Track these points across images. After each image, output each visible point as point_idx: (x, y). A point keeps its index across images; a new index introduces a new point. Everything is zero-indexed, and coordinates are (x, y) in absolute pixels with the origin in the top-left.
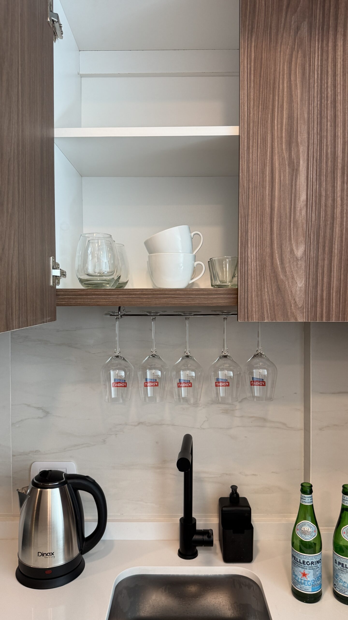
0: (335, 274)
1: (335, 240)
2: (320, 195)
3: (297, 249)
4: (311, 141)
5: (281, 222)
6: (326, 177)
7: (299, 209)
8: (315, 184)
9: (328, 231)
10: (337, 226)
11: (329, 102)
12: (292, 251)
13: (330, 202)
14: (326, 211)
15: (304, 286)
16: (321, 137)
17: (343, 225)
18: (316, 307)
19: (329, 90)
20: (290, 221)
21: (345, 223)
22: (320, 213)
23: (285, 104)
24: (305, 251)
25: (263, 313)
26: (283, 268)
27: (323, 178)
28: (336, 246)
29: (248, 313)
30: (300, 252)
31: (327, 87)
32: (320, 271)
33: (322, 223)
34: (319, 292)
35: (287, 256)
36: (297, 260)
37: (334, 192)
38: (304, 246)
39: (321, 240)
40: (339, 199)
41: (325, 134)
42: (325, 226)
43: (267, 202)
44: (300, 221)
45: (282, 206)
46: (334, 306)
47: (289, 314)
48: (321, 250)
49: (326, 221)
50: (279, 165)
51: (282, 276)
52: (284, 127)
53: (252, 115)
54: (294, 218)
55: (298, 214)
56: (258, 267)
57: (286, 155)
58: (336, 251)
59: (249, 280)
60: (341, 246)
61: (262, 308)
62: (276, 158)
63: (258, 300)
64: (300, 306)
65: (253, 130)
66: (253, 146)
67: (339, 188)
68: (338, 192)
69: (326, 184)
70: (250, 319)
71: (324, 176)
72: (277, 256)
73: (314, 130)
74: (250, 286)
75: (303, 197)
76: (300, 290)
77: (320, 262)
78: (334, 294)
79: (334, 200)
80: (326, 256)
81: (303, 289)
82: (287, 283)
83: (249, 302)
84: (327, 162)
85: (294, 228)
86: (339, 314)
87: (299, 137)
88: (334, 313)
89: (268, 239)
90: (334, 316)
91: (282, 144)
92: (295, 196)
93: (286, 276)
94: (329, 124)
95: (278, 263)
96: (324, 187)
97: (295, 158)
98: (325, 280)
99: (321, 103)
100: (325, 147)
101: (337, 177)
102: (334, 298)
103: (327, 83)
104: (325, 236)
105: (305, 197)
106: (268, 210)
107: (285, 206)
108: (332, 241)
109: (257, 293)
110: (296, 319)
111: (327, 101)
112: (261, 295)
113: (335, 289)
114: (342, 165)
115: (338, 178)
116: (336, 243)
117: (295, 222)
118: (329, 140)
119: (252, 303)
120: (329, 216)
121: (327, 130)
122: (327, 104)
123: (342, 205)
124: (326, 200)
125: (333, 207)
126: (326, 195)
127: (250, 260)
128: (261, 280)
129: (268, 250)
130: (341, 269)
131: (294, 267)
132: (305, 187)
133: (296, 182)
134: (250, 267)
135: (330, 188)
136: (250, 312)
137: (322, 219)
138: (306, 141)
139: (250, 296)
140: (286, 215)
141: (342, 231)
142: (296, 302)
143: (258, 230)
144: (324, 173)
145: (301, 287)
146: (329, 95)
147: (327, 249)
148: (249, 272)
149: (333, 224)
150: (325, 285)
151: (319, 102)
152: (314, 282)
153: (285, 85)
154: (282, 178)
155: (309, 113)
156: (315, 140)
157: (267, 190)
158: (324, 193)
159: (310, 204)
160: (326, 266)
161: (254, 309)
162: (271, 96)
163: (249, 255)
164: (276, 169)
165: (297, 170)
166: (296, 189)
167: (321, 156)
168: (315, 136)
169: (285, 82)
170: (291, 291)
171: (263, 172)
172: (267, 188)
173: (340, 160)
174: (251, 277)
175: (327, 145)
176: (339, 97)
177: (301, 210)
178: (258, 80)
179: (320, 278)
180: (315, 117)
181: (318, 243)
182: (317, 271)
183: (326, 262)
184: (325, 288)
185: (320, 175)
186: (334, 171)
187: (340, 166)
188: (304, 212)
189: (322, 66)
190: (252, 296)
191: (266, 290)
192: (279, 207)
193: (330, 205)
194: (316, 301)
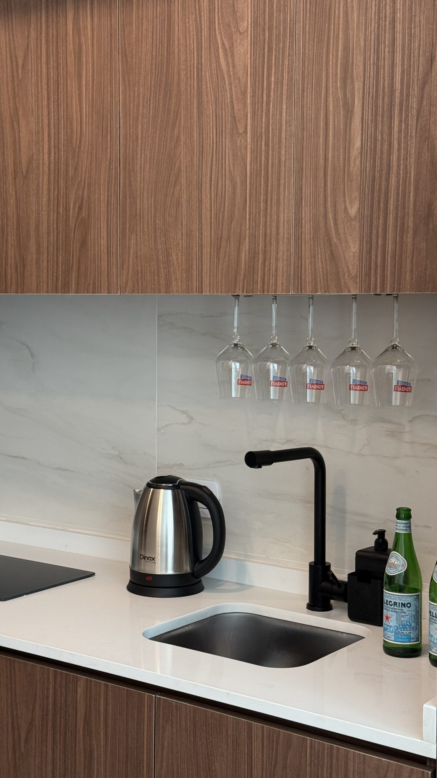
0: (390, 236)
1: (391, 193)
2: (376, 140)
3: (351, 207)
4: (367, 75)
7: (353, 158)
8: (370, 126)
9: (384, 183)
10: (393, 176)
11: (387, 23)
12: (346, 208)
13: (386, 147)
14: (381, 158)
15: (358, 250)
16: (378, 68)
17: (400, 174)
18: (370, 276)
19: (388, 7)
20: (344, 173)
21: (401, 172)
22: (375, 162)
23: (340, 32)
24: (359, 208)
25: (316, 284)
26: (337, 230)
27: (379, 118)
28: (392, 202)
29: (301, 284)
30: (353, 211)
32: (374, 232)
33: (377, 175)
34: (373, 257)
35: (341, 215)
36: (351, 219)
37: (390, 134)
38: (358, 202)
39: (376, 194)
40: (396, 143)
41: (382, 64)
42: (381, 176)
43: (322, 153)
44: (354, 173)
45: (336, 156)
46: (389, 275)
47: (343, 284)
48: (375, 207)
49: (381, 170)
50: (334, 107)
51: (335, 240)
53: (307, 51)
54: (348, 169)
55: (352, 165)
56: (312, 229)
57: (340, 95)
58: (391, 207)
59: (303, 245)
60: (398, 200)
61: (316, 278)
62: (331, 99)
63: (311, 269)
64: (353, 275)
65: (308, 69)
66: (307, 88)
67: (396, 129)
68: (395, 134)
69: (382, 126)
70: (303, 291)
71: (380, 116)
72: (330, 216)
73: (370, 60)
74: (303, 252)
75: (358, 143)
76: (354, 256)
77: (374, 221)
78: (389, 260)
79: (390, 144)
80: (381, 214)
81: (357, 255)
82: (340, 248)
83: (303, 271)
84: (383, 99)
85: (347, 181)
86: (394, 284)
87: (354, 71)
88: (389, 282)
89: (323, 196)
91: (336, 82)
92: (349, 144)
93: (339, 239)
94: (387, 50)
95: (332, 224)
96: (380, 129)
97: (350, 97)
98: (380, 243)
99: (379, 25)
100: (382, 79)
101: (394, 115)
102: (389, 265)
104: (380, 188)
105: (360, 143)
106: (322, 162)
107: (339, 156)
108: (388, 194)
109: (311, 259)
111: (386, 21)
112: (315, 262)
113: (390, 254)
114: (400, 99)
115: (396, 116)
116: (392, 198)
117: (349, 174)
118: (386, 70)
119: (305, 271)
120: (385, 165)
122: (385, 25)
123: (399, 150)
124: (382, 145)
125: (390, 153)
126: (382, 138)
127: (303, 222)
129: (322, 209)
130: (397, 229)
131: (346, 229)
133: (350, 126)
134: (303, 230)
135: (386, 130)
136: (303, 283)
137: (378, 169)
138: (362, 75)
139: (303, 264)
140: (340, 166)
141: (398, 182)
142: (349, 270)
143: (311, 186)
144: (380, 112)
145: (354, 253)
146: (388, 14)
147: (382, 205)
148: (303, 236)
149: (389, 174)
150: (380, 249)
151: (376, 25)
152: (368, 245)
153: (341, 10)
154: (336, 122)
156: (372, 72)
157: (321, 139)
158: (379, 137)
159: (365, 151)
160: (381, 226)
161: (308, 280)
162: (327, 25)
163: (303, 216)
164: (330, 113)
165: (352, 111)
166: (350, 134)
167: (377, 91)
168: (372, 67)
169: (342, 6)
170: (345, 258)
171: (317, 118)
172: (321, 136)
173: (397, 94)
174: (305, 241)
175: (384, 77)
176: (398, 15)
177: (355, 159)
178: (314, 8)
179: (374, 241)
180: (372, 44)
181: (373, 198)
182: (371, 233)
183: (381, 221)
184: (379, 253)
186: (391, 109)
187: (397, 101)
188: (358, 162)
190: (305, 263)
191: (320, 257)
192: (333, 156)
193: (385, 151)
194: (370, 269)
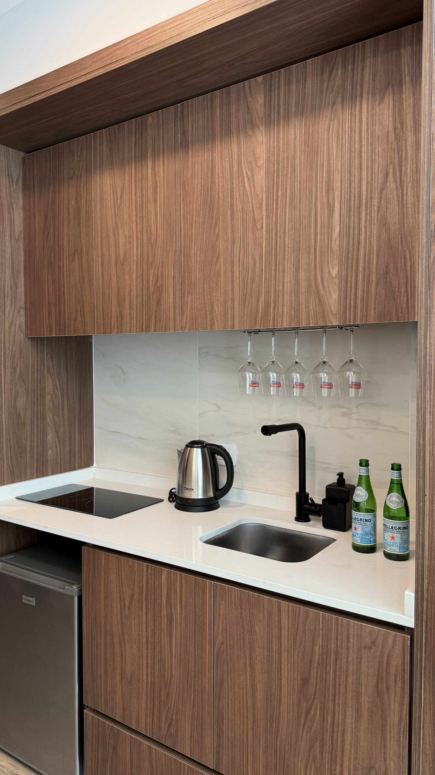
2: (349, 227)
3: (333, 270)
4: (343, 187)
5: (321, 251)
6: (354, 212)
7: (334, 239)
8: (345, 218)
9: (355, 254)
10: (362, 249)
11: (356, 154)
12: (329, 272)
13: (356, 231)
14: (353, 239)
15: (337, 297)
16: (350, 182)
18: (346, 313)
19: (356, 144)
20: (328, 249)
21: (367, 246)
22: (349, 241)
24: (338, 271)
25: (309, 320)
26: (323, 286)
27: (352, 213)
30: (335, 272)
31: (355, 142)
32: (349, 285)
33: (351, 248)
34: (348, 301)
35: (326, 276)
36: (333, 278)
37: (359, 223)
38: (338, 267)
39: (350, 262)
40: (363, 228)
41: (353, 179)
42: (353, 250)
43: (312, 237)
44: (335, 249)
45: (322, 239)
47: (327, 319)
48: (349, 270)
49: (353, 246)
50: (321, 208)
51: (322, 292)
52: (324, 180)
54: (331, 246)
55: (333, 243)
56: (306, 286)
57: (325, 200)
58: (361, 269)
59: (300, 296)
60: (365, 264)
61: (309, 316)
62: (319, 203)
63: (306, 311)
64: (335, 313)
65: (303, 186)
67: (363, 220)
68: (363, 223)
69: (354, 218)
70: (301, 325)
72: (319, 277)
73: (345, 177)
74: (300, 300)
75: (337, 230)
76: (335, 301)
77: (349, 278)
78: (359, 302)
79: (359, 229)
80: (354, 273)
81: (337, 300)
82: (325, 297)
83: (300, 312)
84: (354, 201)
85: (330, 254)
86: (363, 318)
87: (334, 185)
88: (359, 317)
89: (313, 264)
90: (359, 319)
91: (322, 192)
92: (332, 231)
93: (325, 291)
94: (356, 170)
95: (320, 282)
96: (352, 220)
97: (332, 201)
98: (353, 292)
99: (351, 156)
100: (353, 189)
102: (359, 305)
103: (355, 139)
104: (353, 258)
105: (339, 230)
106: (312, 243)
107: (324, 238)
108: (358, 261)
109: (306, 305)
110: (332, 323)
111: (355, 153)
112: (308, 306)
113: (359, 299)
114: (366, 201)
115: (363, 211)
116: (361, 263)
117: (331, 249)
118: (356, 183)
119: (302, 312)
120: (356, 242)
121: (355, 176)
122: (355, 156)
123: (366, 232)
124: (354, 230)
125: (359, 234)
126: (354, 226)
127: (300, 281)
128: (308, 296)
129: (313, 273)
130: (364, 283)
131: (331, 284)
132: (339, 222)
133: (332, 219)
134: (300, 287)
135: (356, 220)
136: (300, 320)
137: (351, 245)
138: (340, 187)
139: (300, 308)
140: (325, 245)
141: (365, 253)
142: (332, 310)
143: (306, 259)
144: (353, 209)
145: (335, 299)
146: (357, 148)
147: (354, 268)
148: (300, 290)
149: (359, 248)
151: (349, 156)
152: (345, 294)
153: (325, 148)
154: (322, 218)
155: (341, 166)
156: (346, 185)
157: (312, 229)
158: (352, 225)
159: (342, 234)
160: (353, 281)
161: (303, 318)
162: (316, 158)
163: (300, 277)
164: (318, 212)
165: (333, 210)
166: (332, 224)
167: (350, 196)
168: (346, 182)
170: (329, 302)
171: (310, 216)
172: (313, 227)
174: (302, 293)
175: (354, 188)
176: (364, 148)
177: (335, 240)
178: (307, 148)
179: (349, 291)
180: (346, 167)
181: (348, 264)
182: (347, 286)
183: (353, 278)
184: (352, 298)
185: (350, 211)
186: (360, 208)
188: (338, 242)
189: (351, 127)
190: (302, 307)
191: (311, 303)
193: (356, 233)
194: (346, 308)
